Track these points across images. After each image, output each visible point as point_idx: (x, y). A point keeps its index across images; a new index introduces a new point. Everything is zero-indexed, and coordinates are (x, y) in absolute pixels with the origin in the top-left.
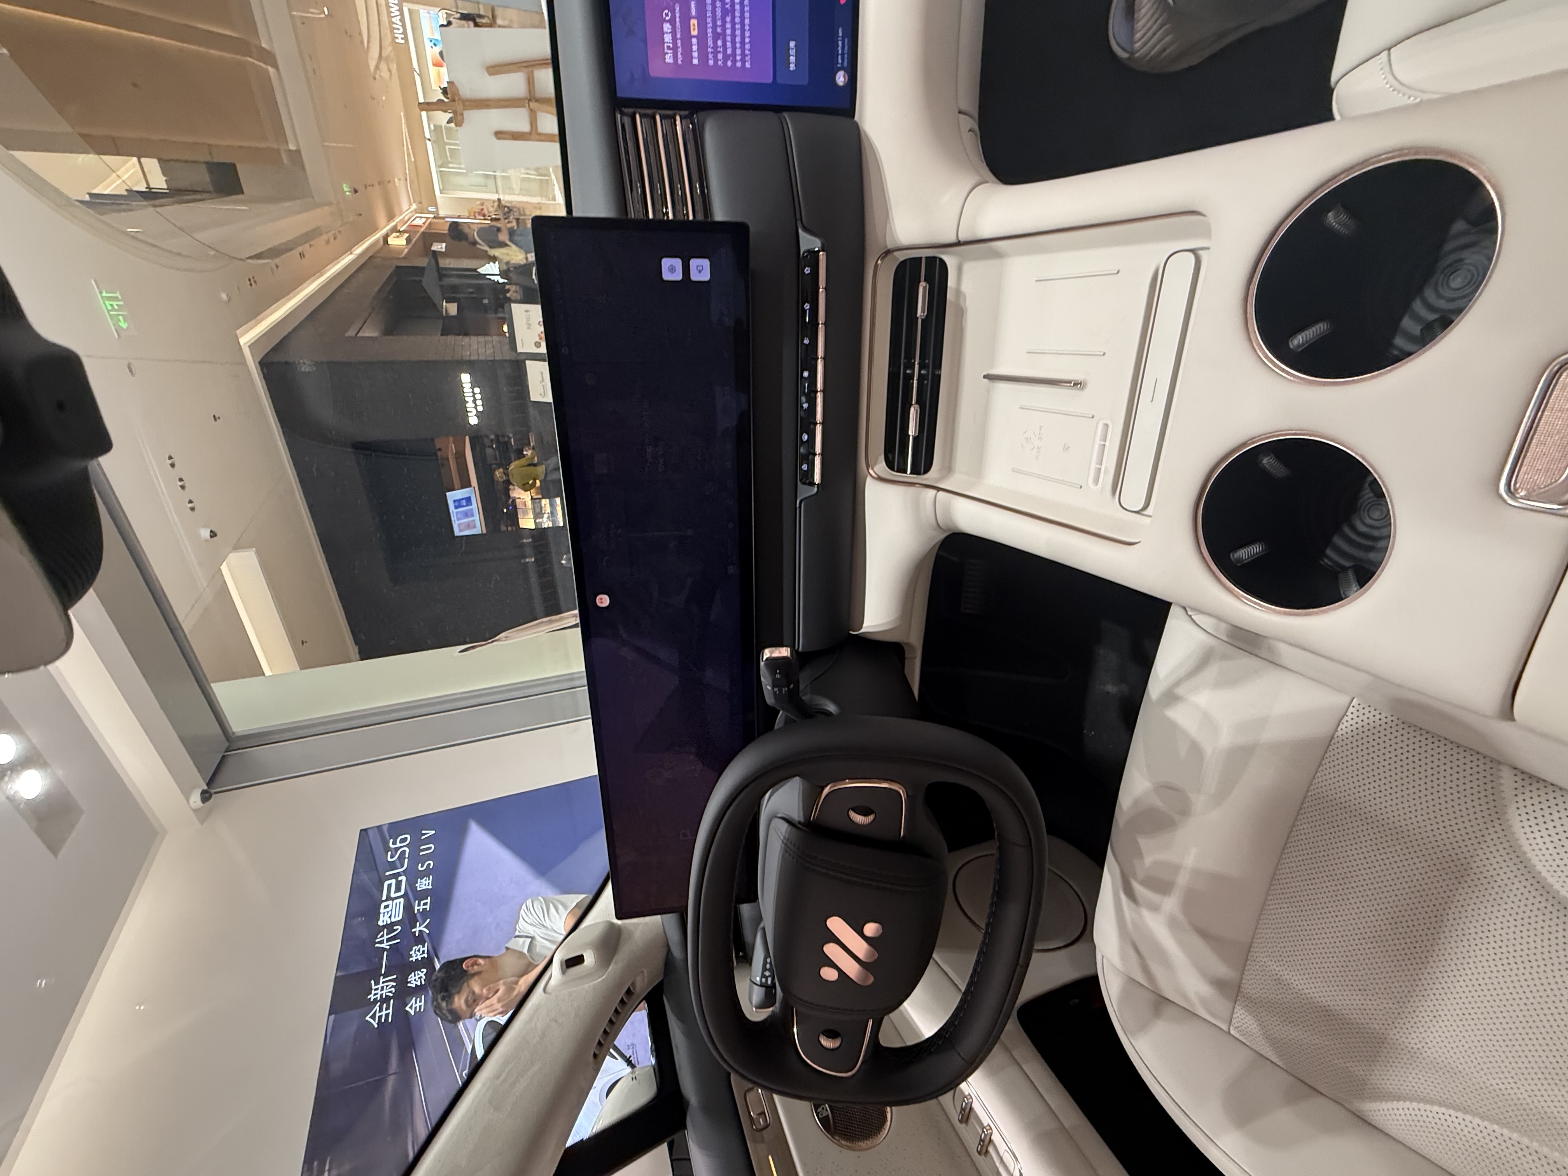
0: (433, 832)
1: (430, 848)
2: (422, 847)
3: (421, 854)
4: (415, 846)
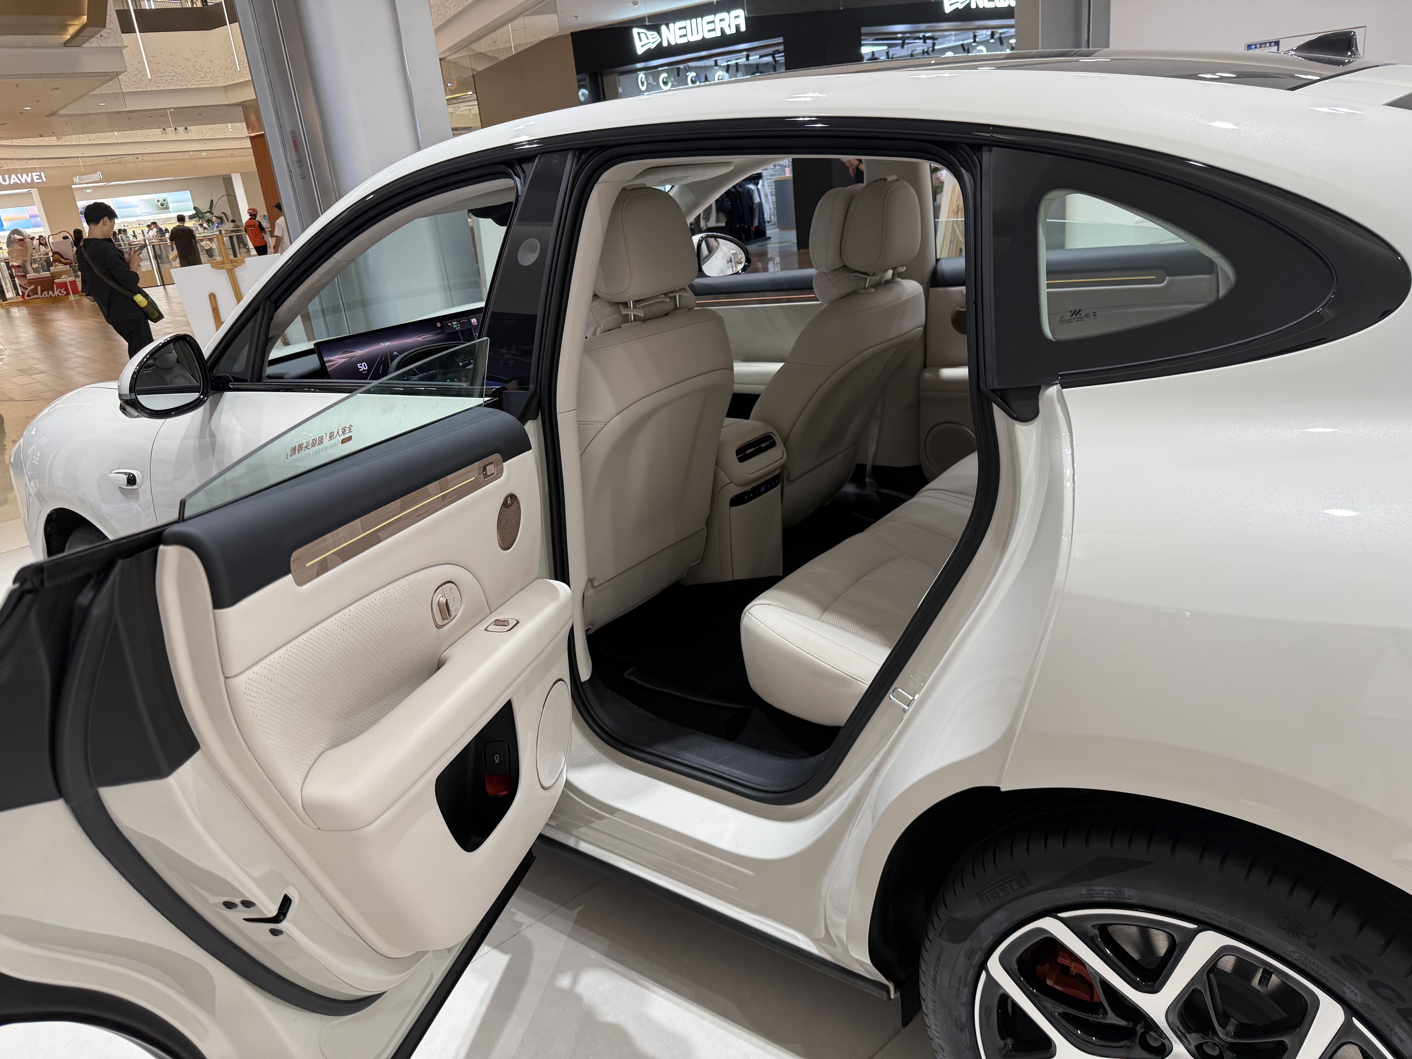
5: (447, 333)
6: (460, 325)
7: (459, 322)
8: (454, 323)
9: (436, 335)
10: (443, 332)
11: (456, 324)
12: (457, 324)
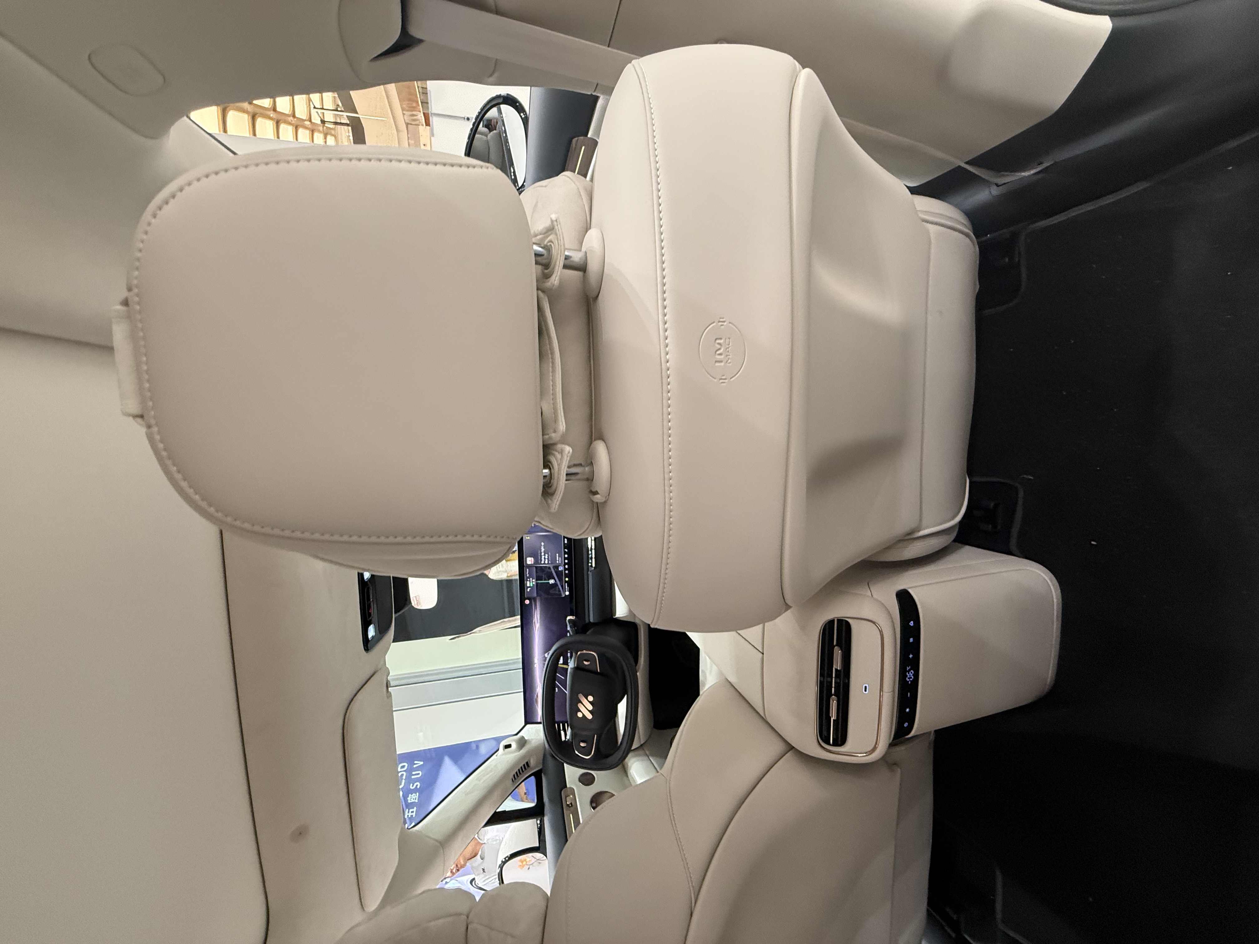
0: (422, 763)
1: (419, 774)
2: (414, 773)
3: (413, 777)
4: (409, 771)
5: (536, 596)
6: (531, 579)
7: (527, 578)
8: (528, 585)
9: (536, 608)
10: (535, 599)
11: (530, 583)
12: (530, 581)
